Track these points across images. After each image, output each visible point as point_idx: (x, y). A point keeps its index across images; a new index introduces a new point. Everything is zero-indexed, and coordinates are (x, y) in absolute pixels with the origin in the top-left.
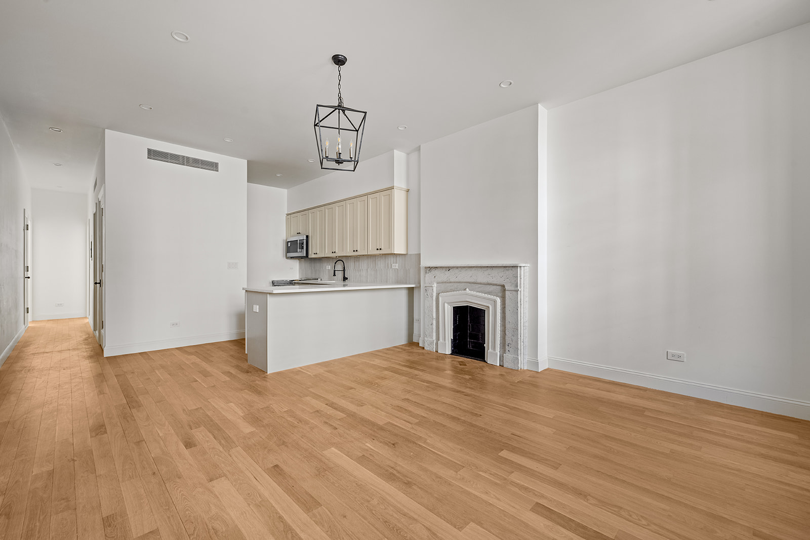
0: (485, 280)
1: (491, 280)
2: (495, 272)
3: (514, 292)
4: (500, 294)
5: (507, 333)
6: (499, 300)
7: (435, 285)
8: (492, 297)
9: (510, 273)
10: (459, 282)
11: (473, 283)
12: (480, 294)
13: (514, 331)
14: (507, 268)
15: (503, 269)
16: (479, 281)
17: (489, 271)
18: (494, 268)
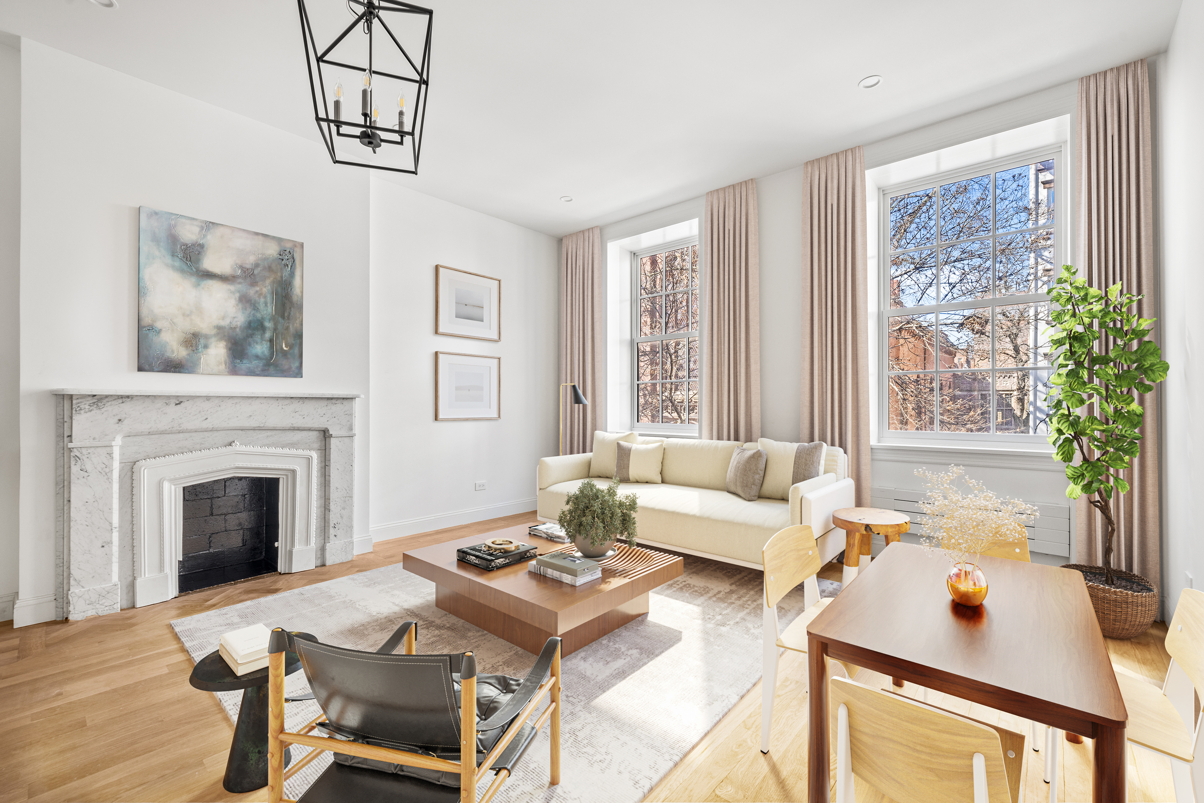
0: (287, 423)
1: (299, 422)
2: (309, 407)
3: (346, 440)
4: (316, 445)
5: (332, 507)
6: (315, 456)
7: (118, 442)
8: (300, 452)
9: (338, 408)
10: (212, 430)
11: (254, 429)
12: (272, 450)
13: (345, 501)
14: (334, 401)
15: (325, 402)
16: (270, 424)
17: (296, 405)
18: (306, 401)
